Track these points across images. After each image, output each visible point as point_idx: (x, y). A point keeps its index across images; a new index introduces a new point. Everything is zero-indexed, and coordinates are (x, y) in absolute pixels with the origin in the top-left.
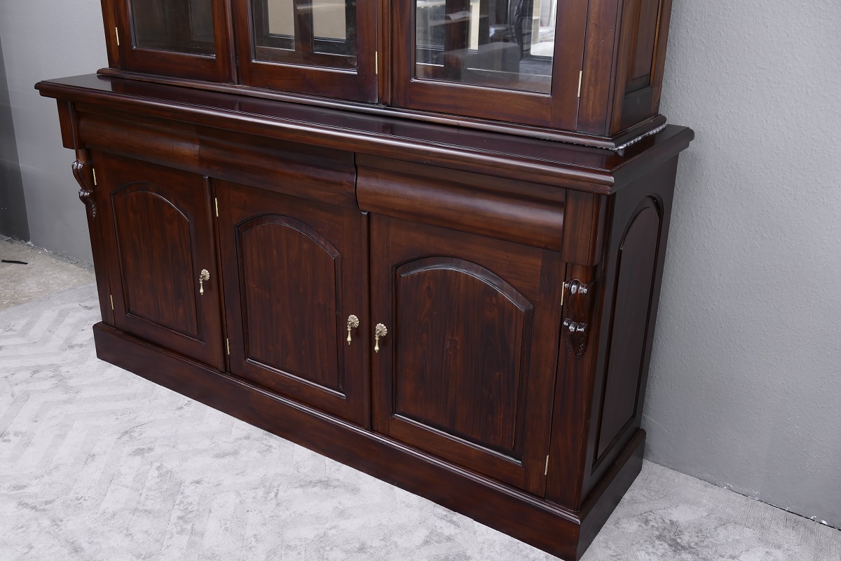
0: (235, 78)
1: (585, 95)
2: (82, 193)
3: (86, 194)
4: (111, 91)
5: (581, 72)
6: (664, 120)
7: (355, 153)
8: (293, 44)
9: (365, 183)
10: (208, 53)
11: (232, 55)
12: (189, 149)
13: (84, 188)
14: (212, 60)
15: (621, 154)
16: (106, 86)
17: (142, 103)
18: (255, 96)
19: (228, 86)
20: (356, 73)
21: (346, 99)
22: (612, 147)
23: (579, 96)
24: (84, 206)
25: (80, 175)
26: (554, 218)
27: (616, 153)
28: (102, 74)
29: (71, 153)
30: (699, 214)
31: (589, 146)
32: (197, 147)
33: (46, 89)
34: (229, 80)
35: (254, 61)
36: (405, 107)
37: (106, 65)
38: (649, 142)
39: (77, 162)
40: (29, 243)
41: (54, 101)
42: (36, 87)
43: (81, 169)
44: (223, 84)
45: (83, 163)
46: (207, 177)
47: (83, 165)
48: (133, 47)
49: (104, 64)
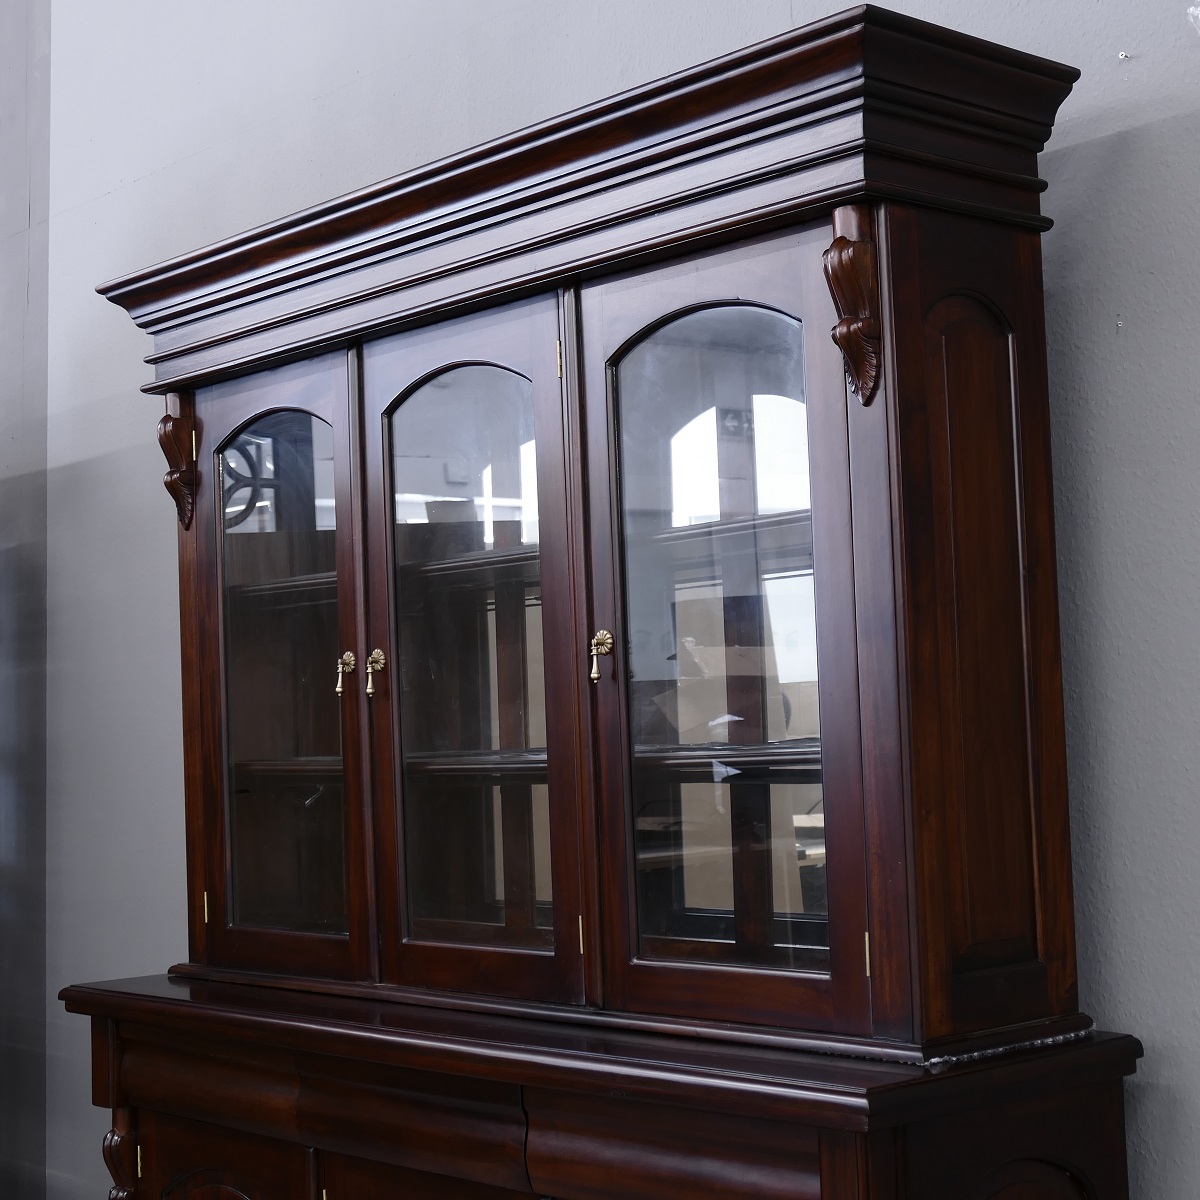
0: (376, 972)
1: (877, 973)
2: (114, 1192)
3: (121, 1194)
5: (867, 934)
8: (503, 914)
9: (540, 1140)
10: (339, 930)
11: (373, 931)
12: (283, 1097)
13: (120, 1184)
14: (344, 942)
15: (935, 1072)
16: (182, 993)
18: (405, 1001)
19: (364, 986)
20: (553, 954)
21: (540, 999)
22: (918, 1059)
23: (868, 974)
25: (115, 1158)
27: (926, 1070)
28: (177, 974)
29: (106, 1115)
31: (887, 1062)
32: (296, 1093)
33: (77, 999)
35: (404, 941)
36: (625, 1009)
39: (113, 1133)
41: (85, 1021)
42: (61, 997)
43: (116, 1145)
44: (358, 983)
45: (123, 1134)
46: (312, 1150)
47: (122, 1138)
48: (228, 925)
49: (182, 956)
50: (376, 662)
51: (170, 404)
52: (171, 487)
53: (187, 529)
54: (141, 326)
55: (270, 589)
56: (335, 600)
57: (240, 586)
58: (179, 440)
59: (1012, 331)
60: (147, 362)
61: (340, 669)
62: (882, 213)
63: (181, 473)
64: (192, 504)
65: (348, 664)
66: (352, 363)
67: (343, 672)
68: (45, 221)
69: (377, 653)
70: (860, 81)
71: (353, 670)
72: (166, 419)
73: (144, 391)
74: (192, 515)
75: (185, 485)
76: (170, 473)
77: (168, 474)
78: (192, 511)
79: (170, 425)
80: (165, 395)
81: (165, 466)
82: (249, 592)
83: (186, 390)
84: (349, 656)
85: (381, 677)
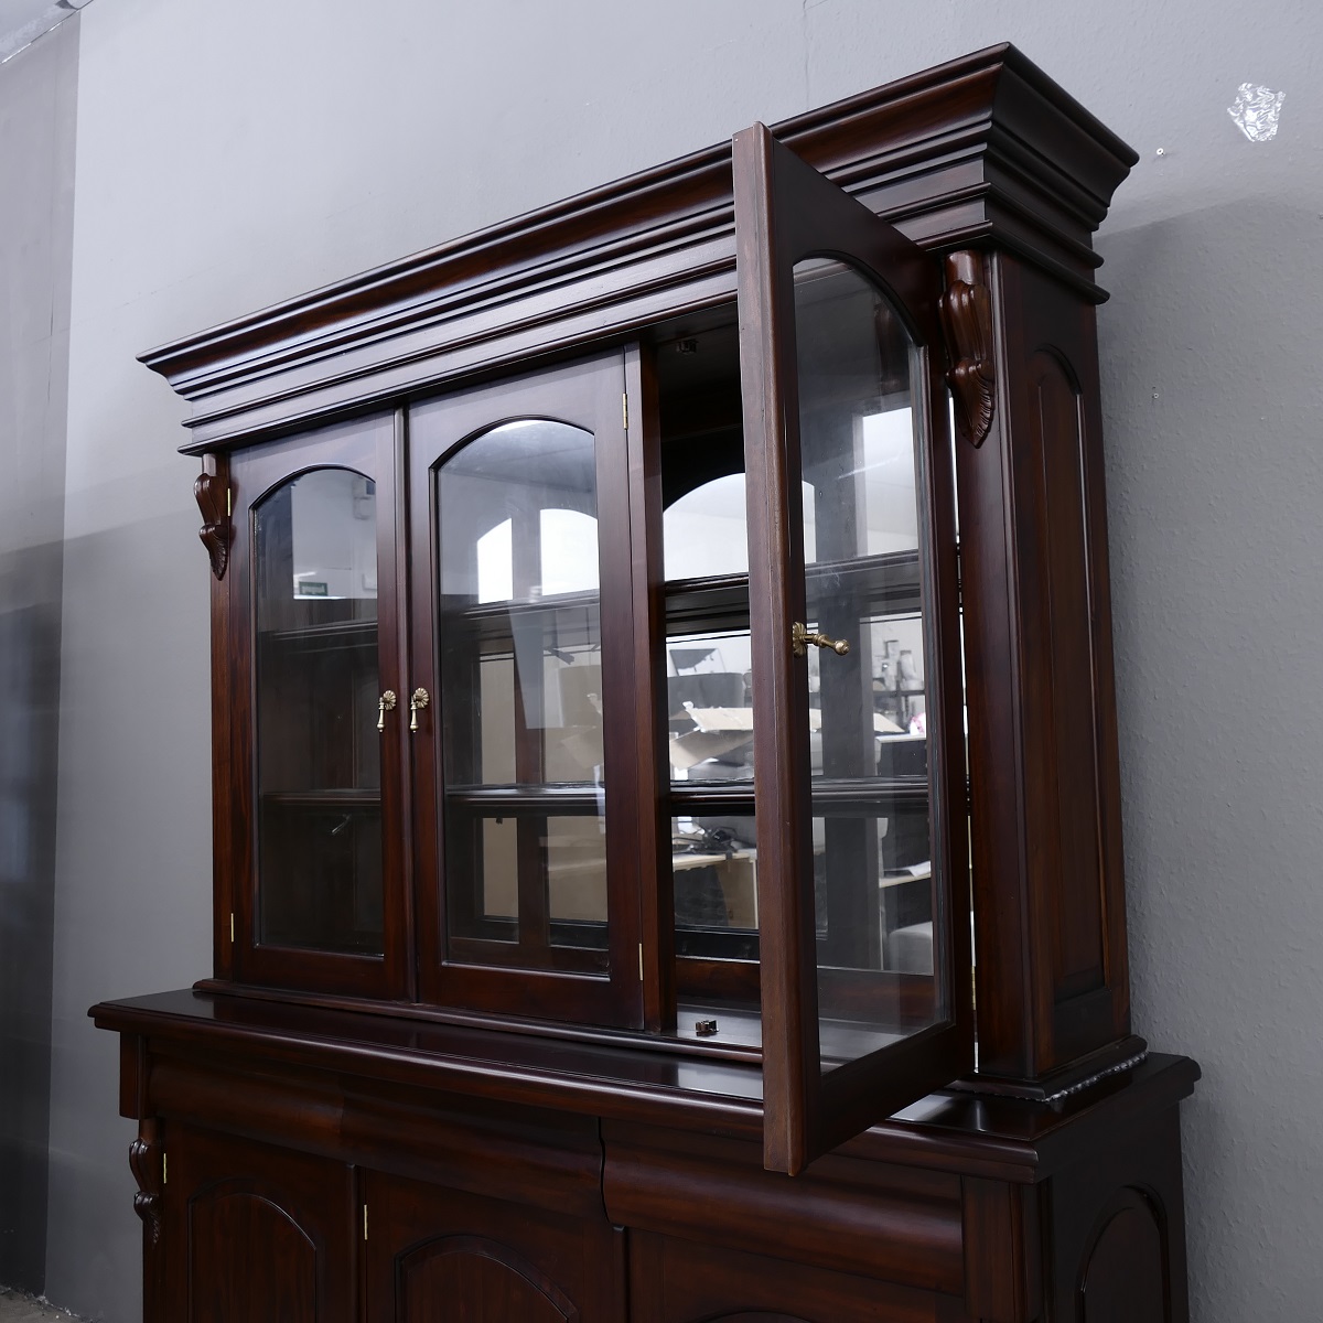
0: (412, 992)
1: (985, 1007)
2: (140, 1198)
3: (146, 1200)
4: (212, 1017)
6: (1142, 1044)
7: (600, 1118)
8: (517, 932)
9: (619, 1172)
10: (373, 952)
11: (410, 953)
12: (326, 1115)
13: (144, 1191)
14: (378, 963)
15: (1057, 1108)
16: (205, 1009)
17: (256, 1038)
18: (443, 1021)
19: (399, 1006)
20: (608, 979)
21: (593, 1024)
22: (1040, 1096)
23: (973, 1007)
24: (139, 1222)
25: (142, 1167)
26: (947, 1231)
27: (1047, 1106)
28: (201, 990)
29: (132, 1125)
30: (1240, 1220)
32: (340, 1112)
33: (104, 1016)
34: (402, 996)
35: (444, 963)
37: (208, 973)
38: (1113, 1085)
39: (140, 1143)
40: (42, 1298)
41: (114, 1037)
42: (90, 1014)
43: (143, 1154)
44: (394, 1002)
45: (149, 1143)
46: (353, 1166)
47: (149, 1146)
48: (254, 944)
49: (207, 972)
50: (419, 700)
51: (207, 464)
52: (206, 539)
53: (220, 579)
54: (180, 392)
55: (305, 634)
56: (375, 644)
57: (274, 632)
58: (215, 498)
59: (1081, 392)
60: (184, 425)
61: (382, 707)
62: (995, 260)
63: (216, 527)
64: (226, 556)
65: (388, 702)
66: (399, 421)
67: (384, 710)
68: (67, 329)
69: (420, 692)
70: (988, 125)
71: (394, 708)
72: (203, 477)
73: (181, 452)
74: (225, 566)
75: (219, 538)
76: (206, 527)
77: (203, 528)
78: (226, 562)
79: (207, 484)
80: (201, 456)
81: (199, 520)
82: (282, 636)
83: (223, 451)
84: (389, 695)
85: (425, 713)
